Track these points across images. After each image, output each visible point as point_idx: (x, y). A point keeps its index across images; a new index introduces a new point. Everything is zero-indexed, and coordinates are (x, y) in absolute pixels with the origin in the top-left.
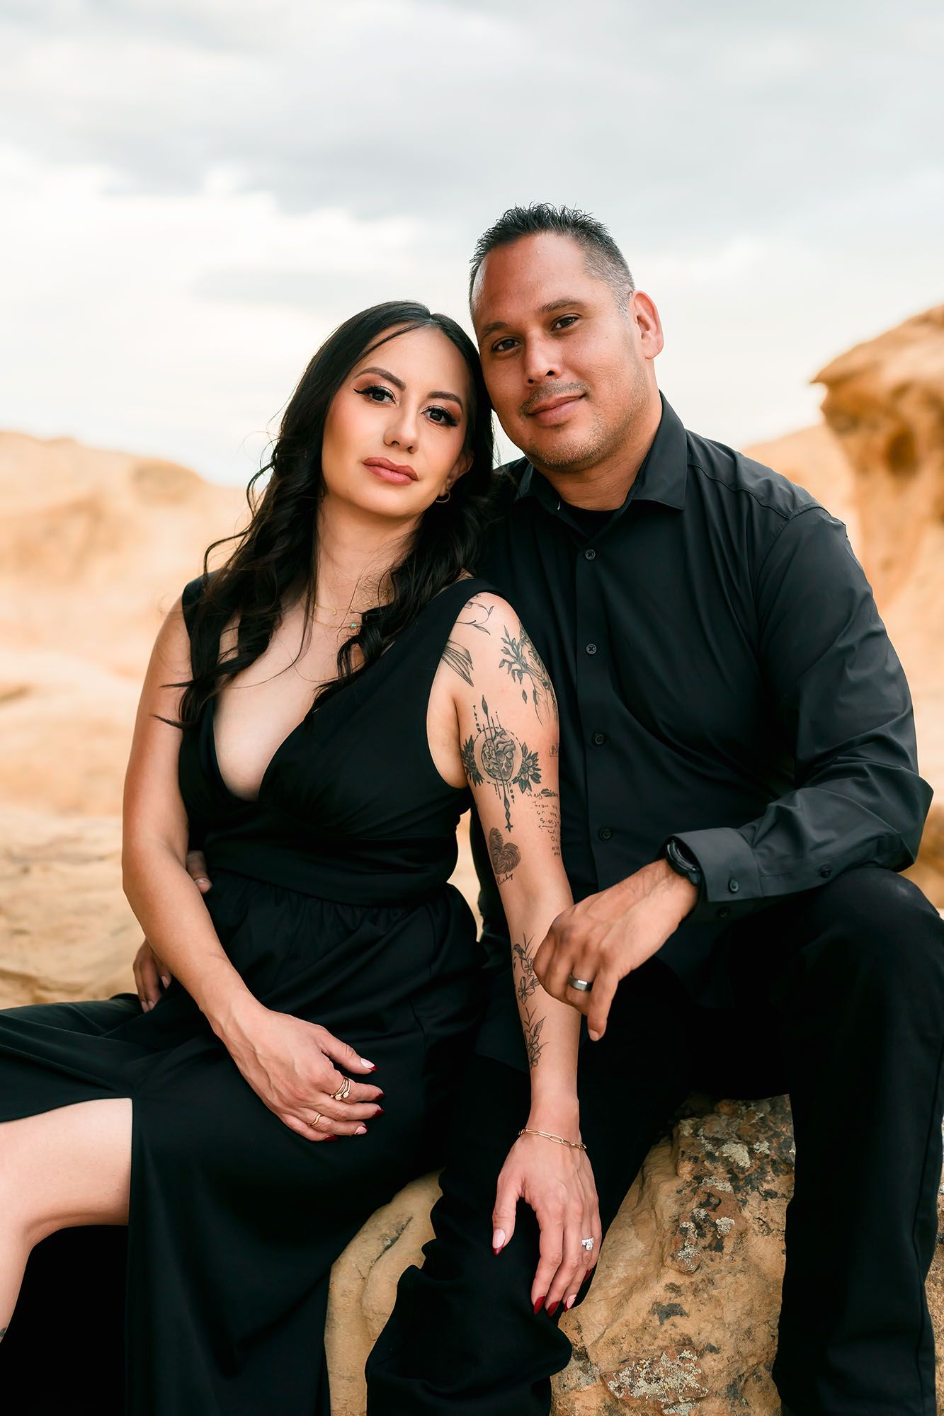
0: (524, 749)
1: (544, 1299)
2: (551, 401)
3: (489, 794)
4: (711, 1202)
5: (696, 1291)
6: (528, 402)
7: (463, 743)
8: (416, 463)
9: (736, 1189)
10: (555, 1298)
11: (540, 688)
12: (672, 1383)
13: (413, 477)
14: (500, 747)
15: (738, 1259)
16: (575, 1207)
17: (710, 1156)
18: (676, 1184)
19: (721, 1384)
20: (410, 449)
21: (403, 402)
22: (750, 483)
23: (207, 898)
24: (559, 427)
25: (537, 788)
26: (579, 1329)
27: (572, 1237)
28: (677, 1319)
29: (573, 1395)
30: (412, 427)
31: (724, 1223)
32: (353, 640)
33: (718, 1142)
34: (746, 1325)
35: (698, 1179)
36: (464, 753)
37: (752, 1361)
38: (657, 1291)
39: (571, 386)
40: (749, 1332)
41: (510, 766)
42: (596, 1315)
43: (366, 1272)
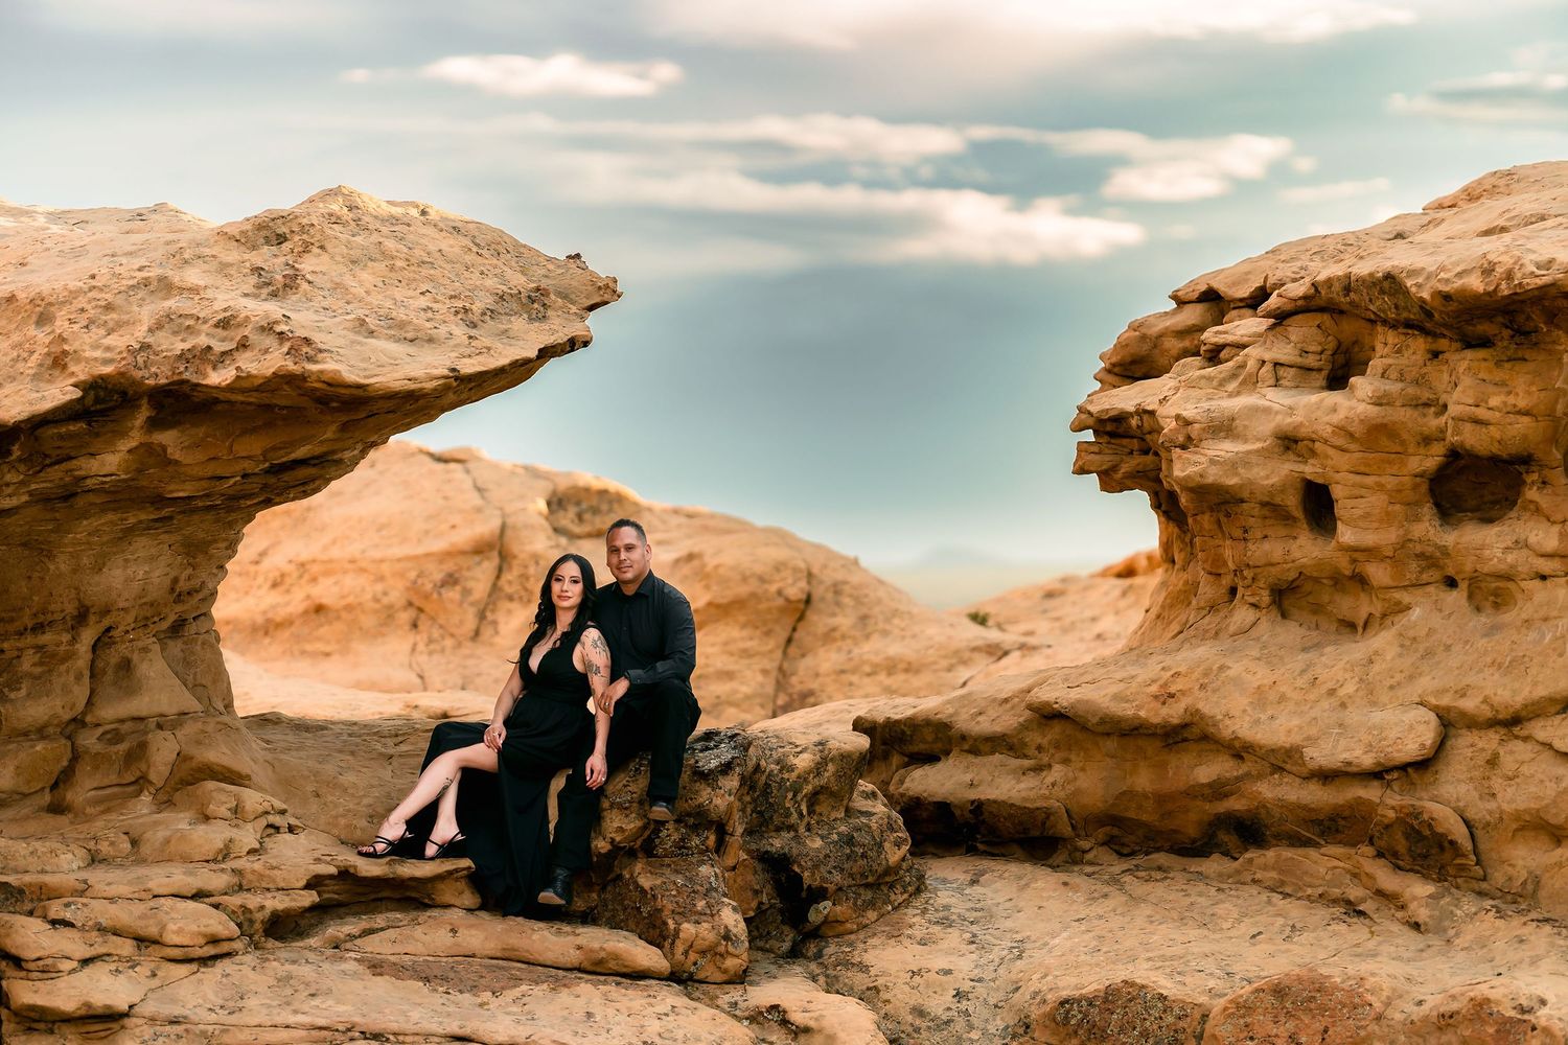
5: (633, 782)
8: (569, 594)
12: (625, 799)
13: (570, 598)
14: (590, 665)
19: (636, 800)
20: (567, 591)
21: (564, 581)
28: (628, 788)
36: (584, 665)
38: (625, 782)
39: (629, 564)
42: (610, 789)
43: (558, 784)
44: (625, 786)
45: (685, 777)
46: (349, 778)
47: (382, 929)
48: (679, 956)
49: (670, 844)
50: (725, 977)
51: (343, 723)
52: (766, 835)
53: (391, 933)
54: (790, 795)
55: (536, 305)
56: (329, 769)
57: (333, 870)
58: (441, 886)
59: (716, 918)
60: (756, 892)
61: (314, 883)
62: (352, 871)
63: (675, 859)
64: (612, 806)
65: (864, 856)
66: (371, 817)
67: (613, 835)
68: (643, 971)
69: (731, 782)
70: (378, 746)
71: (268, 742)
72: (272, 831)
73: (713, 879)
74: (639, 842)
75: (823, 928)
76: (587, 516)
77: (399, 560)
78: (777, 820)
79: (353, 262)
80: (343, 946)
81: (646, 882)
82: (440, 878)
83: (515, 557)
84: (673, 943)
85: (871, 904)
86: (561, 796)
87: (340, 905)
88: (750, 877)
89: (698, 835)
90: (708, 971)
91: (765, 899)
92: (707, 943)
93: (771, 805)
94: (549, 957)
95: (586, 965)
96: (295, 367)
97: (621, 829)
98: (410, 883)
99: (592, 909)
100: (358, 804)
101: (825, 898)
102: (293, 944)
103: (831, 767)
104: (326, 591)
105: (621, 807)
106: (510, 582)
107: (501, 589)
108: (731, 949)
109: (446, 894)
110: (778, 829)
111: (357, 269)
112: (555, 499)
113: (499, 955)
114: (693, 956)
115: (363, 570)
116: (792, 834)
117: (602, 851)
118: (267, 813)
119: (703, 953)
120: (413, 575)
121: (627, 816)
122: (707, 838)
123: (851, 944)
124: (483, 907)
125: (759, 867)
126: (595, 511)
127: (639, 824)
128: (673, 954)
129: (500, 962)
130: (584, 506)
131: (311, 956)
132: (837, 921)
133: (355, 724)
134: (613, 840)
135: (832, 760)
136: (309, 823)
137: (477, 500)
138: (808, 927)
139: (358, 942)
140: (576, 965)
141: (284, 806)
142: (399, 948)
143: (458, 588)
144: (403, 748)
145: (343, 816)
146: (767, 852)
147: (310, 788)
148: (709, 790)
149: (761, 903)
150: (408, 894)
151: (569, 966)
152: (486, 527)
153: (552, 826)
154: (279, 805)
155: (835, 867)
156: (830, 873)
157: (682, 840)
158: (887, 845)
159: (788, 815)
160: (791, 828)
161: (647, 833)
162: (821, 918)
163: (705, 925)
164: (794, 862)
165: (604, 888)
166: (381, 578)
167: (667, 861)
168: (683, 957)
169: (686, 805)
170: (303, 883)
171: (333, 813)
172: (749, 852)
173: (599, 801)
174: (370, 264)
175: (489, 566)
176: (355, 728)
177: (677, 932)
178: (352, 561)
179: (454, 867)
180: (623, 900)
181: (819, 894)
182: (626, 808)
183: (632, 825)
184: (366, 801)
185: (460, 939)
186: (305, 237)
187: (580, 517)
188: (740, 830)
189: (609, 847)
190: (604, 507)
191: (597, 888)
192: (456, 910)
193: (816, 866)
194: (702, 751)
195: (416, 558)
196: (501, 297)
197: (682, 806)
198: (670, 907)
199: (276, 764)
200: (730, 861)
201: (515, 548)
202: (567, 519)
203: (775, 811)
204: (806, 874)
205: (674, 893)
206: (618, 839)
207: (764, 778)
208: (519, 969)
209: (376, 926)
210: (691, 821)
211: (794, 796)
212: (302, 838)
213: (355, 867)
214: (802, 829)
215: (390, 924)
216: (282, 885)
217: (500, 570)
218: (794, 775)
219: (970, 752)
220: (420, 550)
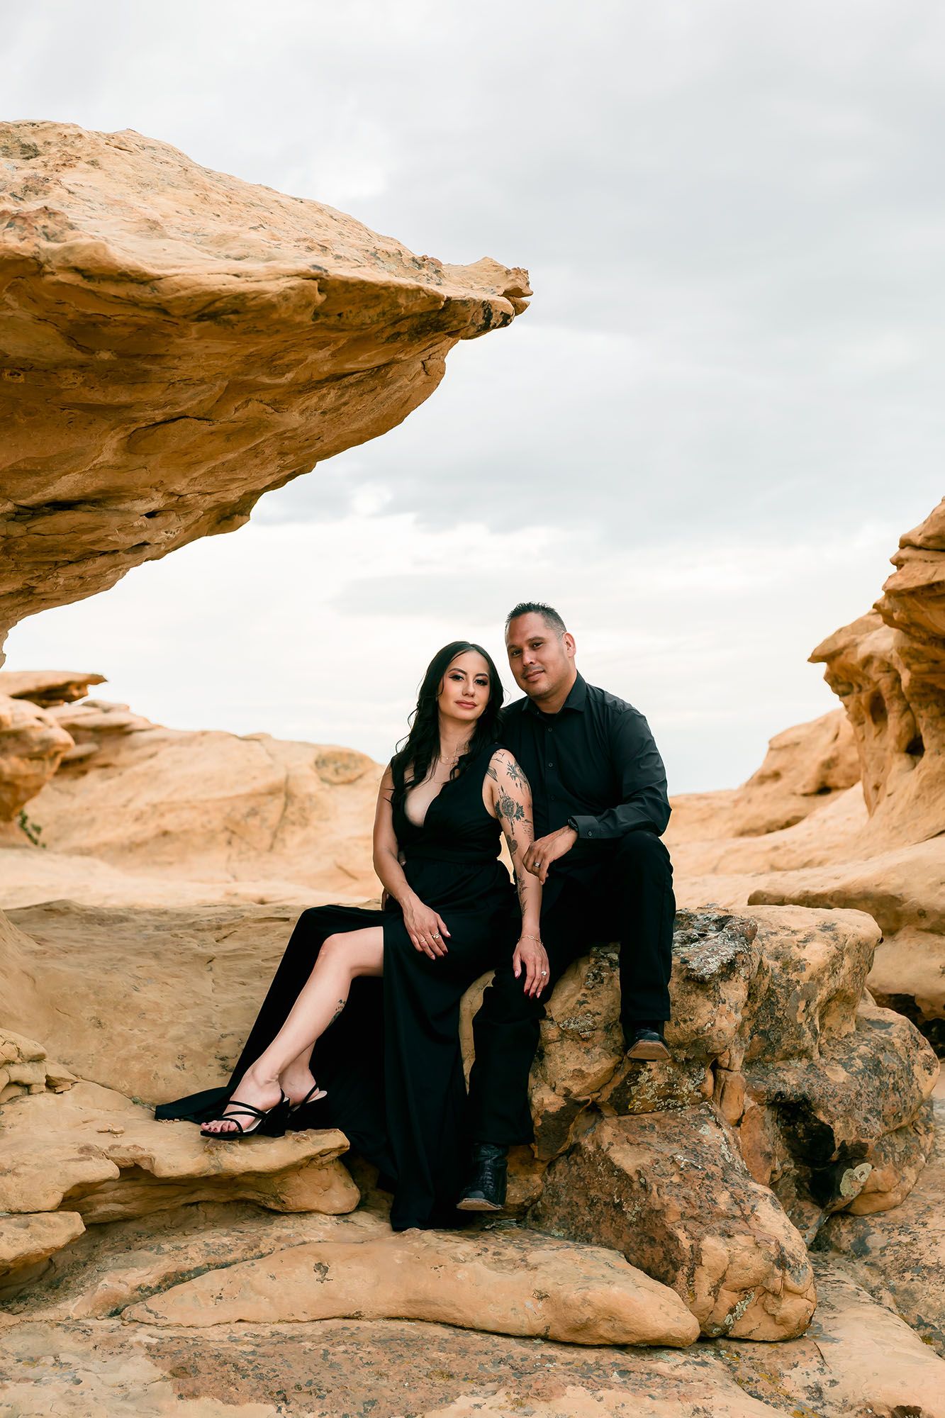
0: (517, 804)
1: (529, 991)
2: (531, 673)
3: (505, 821)
4: (600, 969)
5: (593, 996)
6: (524, 673)
7: (495, 803)
8: (475, 700)
9: (611, 966)
10: (532, 991)
11: (523, 783)
12: (583, 1024)
13: (475, 705)
14: (508, 803)
15: (610, 987)
16: (539, 959)
17: (603, 957)
18: (589, 965)
19: (602, 1025)
20: (472, 696)
21: (467, 680)
22: (608, 702)
23: (404, 868)
24: (535, 682)
25: (523, 819)
26: (550, 1011)
27: (538, 969)
28: (586, 1005)
29: (548, 1032)
30: (472, 688)
31: (604, 974)
32: (455, 768)
33: (606, 953)
34: (612, 1007)
35: (596, 963)
36: (496, 808)
37: (614, 1019)
38: (579, 996)
39: (538, 667)
40: (613, 1009)
41: (512, 811)
42: (556, 1007)
43: (472, 1001)
44: (581, 1003)
45: (673, 987)
46: (148, 995)
47: (199, 1272)
48: (705, 1299)
49: (652, 1092)
50: (782, 1332)
51: (150, 912)
52: (771, 1066)
53: (213, 1280)
54: (802, 1005)
55: (424, 271)
56: (120, 981)
57: (111, 1170)
58: (296, 1180)
59: (752, 1221)
60: (769, 1156)
61: (78, 1198)
62: (145, 1166)
63: (657, 1115)
64: (564, 1034)
65: (896, 1088)
66: (182, 1057)
67: (568, 1084)
68: (658, 1340)
69: (735, 992)
70: (194, 945)
71: (40, 941)
72: (17, 1091)
73: (724, 1148)
74: (606, 1095)
75: (856, 1202)
76: (341, 771)
77: (219, 800)
78: (787, 1043)
79: (143, 185)
80: (127, 1313)
81: (626, 1159)
82: (295, 1168)
83: (296, 796)
84: (691, 1274)
85: (907, 1158)
86: (478, 1021)
87: (126, 1219)
88: (759, 1134)
89: (691, 1076)
90: (753, 1321)
91: (777, 1167)
92: (751, 1274)
93: (779, 1021)
94: (491, 1316)
95: (558, 1331)
96: (20, 244)
97: (580, 1074)
98: (245, 1179)
99: (534, 1201)
100: (162, 1036)
101: (862, 1159)
102: (37, 1316)
103: (847, 962)
104: (170, 822)
105: (579, 1038)
106: (293, 813)
107: (286, 818)
108: (791, 1283)
109: (303, 1193)
110: (788, 1056)
111: (148, 192)
112: (321, 761)
113: (402, 1311)
114: (727, 1298)
115: (194, 808)
116: (805, 1061)
117: (552, 1109)
118: (9, 1062)
119: (744, 1291)
120: (228, 809)
121: (588, 1052)
122: (704, 1080)
123: (904, 1229)
124: (362, 1206)
125: (768, 1115)
126: (346, 767)
127: (607, 1063)
128: (694, 1294)
129: (405, 1325)
130: (339, 764)
131: (67, 1344)
132: (878, 1192)
133: (165, 913)
134: (567, 1094)
135: (848, 950)
136: (84, 1071)
137: (268, 761)
138: (840, 1204)
139: (155, 1302)
140: (540, 1329)
141: (40, 1049)
142: (228, 1311)
143: (258, 817)
144: (229, 945)
145: (138, 1057)
146: (780, 1094)
147: (87, 1013)
148: (710, 1005)
149: (774, 1172)
150: (241, 1194)
151: (526, 1331)
152: (277, 777)
153: (467, 1067)
154: (31, 1046)
155: (870, 1111)
156: (866, 1120)
157: (670, 1085)
158: (917, 1069)
159: (800, 1036)
160: (804, 1053)
161: (620, 1077)
162: (856, 1190)
163: (740, 1239)
164: (819, 1106)
165: (551, 1165)
166: (207, 812)
167: (647, 1119)
168: (711, 1299)
169: (676, 1031)
170: (58, 1198)
171: (123, 1053)
172: (756, 1095)
173: (538, 1027)
174: (169, 189)
175: (278, 803)
176: (165, 918)
177: (697, 1254)
178: (188, 802)
179: (318, 1149)
180: (586, 1188)
181: (855, 1154)
182: (586, 1040)
183: (596, 1068)
184: (173, 1032)
185: (332, 1286)
186: (68, 149)
187: (337, 771)
188: (738, 1061)
189: (561, 1102)
190: (352, 765)
191: (541, 1166)
192: (320, 1217)
193: (849, 1112)
194: (684, 943)
195: (230, 798)
196: (374, 254)
197: (671, 1031)
198: (677, 1206)
199: (40, 977)
200: (734, 1114)
201: (296, 791)
202: (328, 772)
203: (784, 1030)
204: (838, 1126)
205: (676, 1179)
206: (575, 1089)
207: (767, 981)
208: (442, 1345)
209: (188, 1265)
210: (682, 1055)
211: (807, 1006)
212: (69, 1100)
213: (151, 1160)
214: (816, 1055)
215: (213, 1259)
216: (18, 1204)
217: (286, 805)
218: (805, 976)
219: (931, 931)
220: (232, 793)
